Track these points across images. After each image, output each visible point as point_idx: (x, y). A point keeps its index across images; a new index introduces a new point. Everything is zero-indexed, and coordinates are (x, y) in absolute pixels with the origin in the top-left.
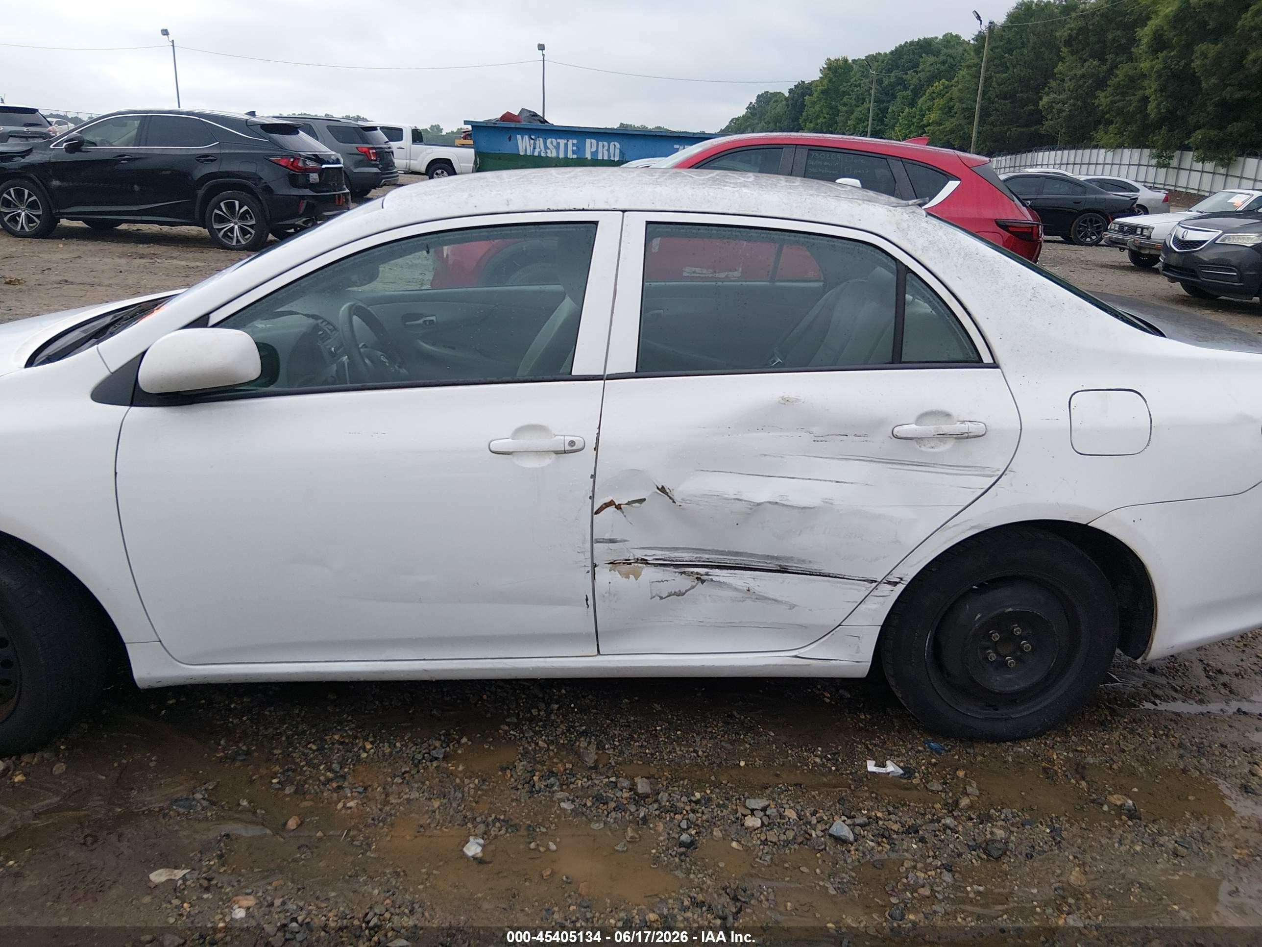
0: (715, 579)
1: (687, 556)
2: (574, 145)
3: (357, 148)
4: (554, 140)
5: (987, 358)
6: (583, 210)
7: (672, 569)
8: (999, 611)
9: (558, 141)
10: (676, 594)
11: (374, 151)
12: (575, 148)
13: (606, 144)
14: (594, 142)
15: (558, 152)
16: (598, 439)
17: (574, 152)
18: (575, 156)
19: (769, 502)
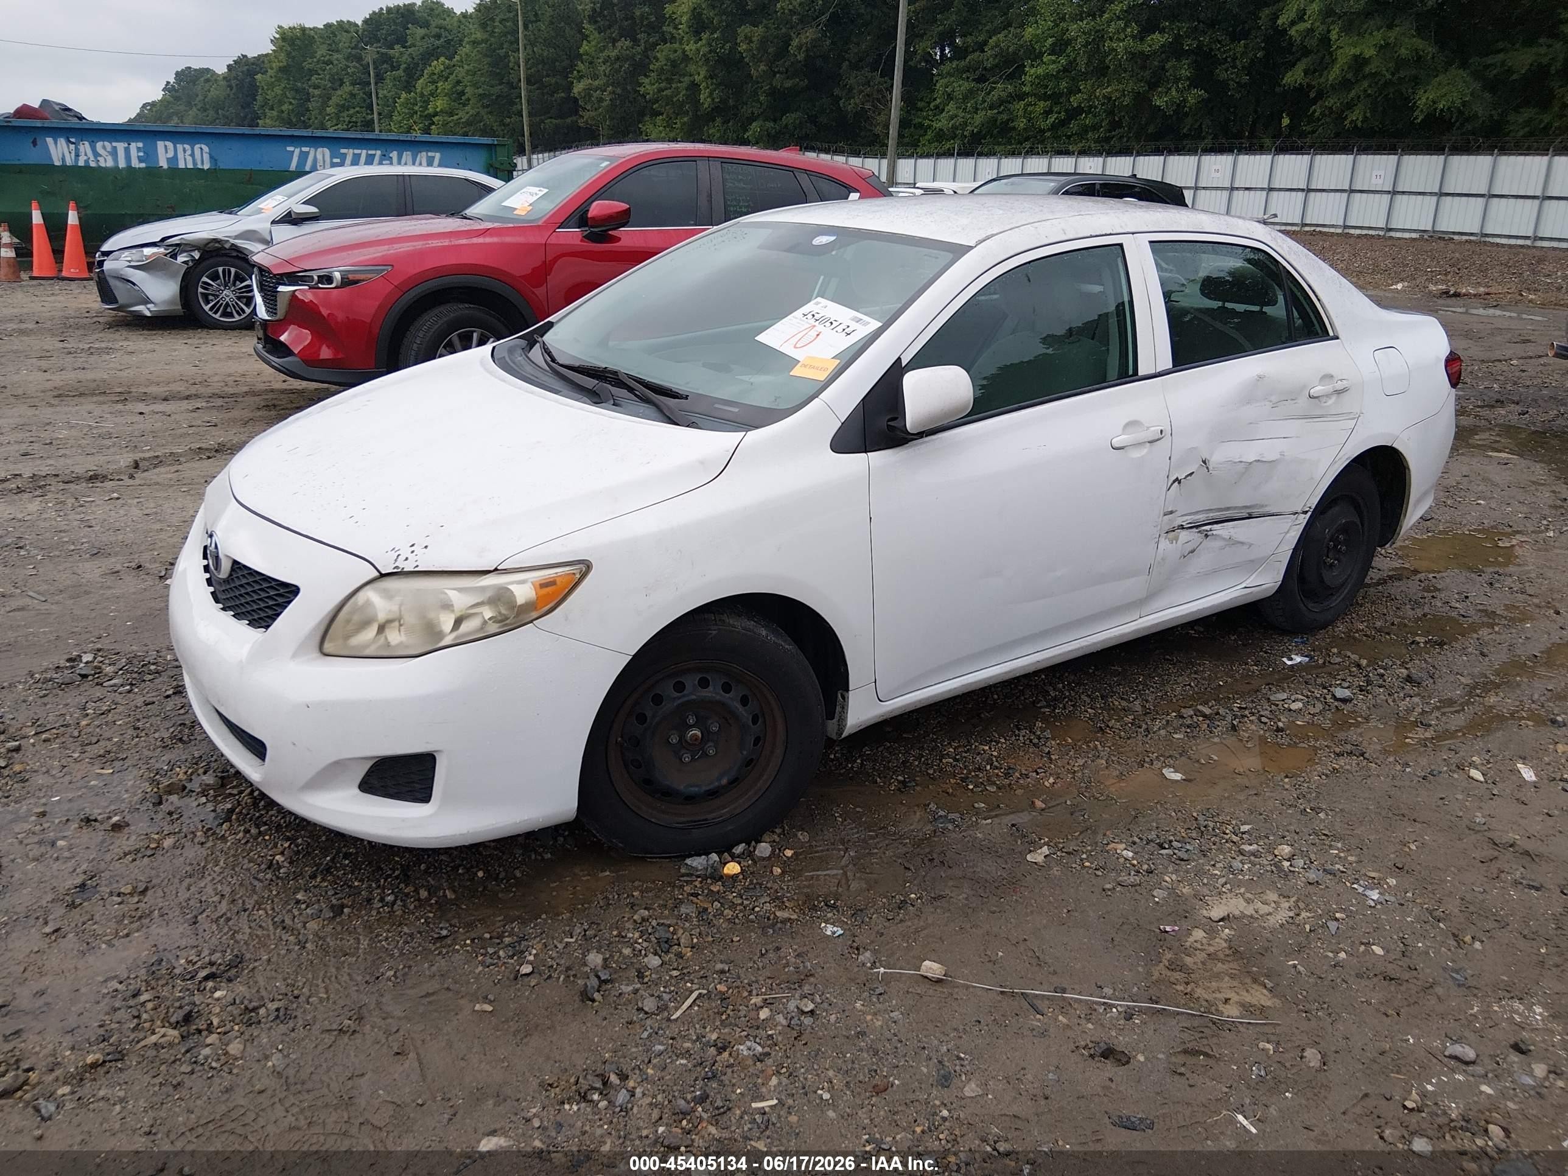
0: (1213, 533)
1: (1201, 517)
2: (139, 149)
4: (107, 144)
5: (1331, 334)
6: (1113, 234)
7: (1194, 530)
9: (114, 144)
10: (1194, 551)
12: (141, 154)
13: (187, 147)
14: (170, 145)
15: (116, 159)
16: (1171, 426)
17: (140, 160)
18: (143, 165)
19: (1256, 461)
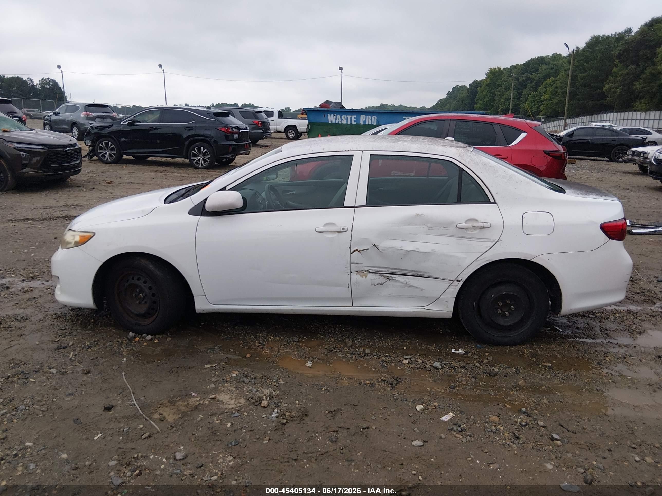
0: (394, 278)
1: (384, 270)
2: (355, 118)
3: (253, 121)
4: (345, 116)
5: (492, 201)
6: (349, 151)
7: (378, 274)
8: (501, 294)
9: (347, 116)
10: (380, 284)
11: (261, 123)
12: (355, 119)
13: (370, 117)
14: (364, 116)
15: (347, 122)
16: (352, 228)
17: (355, 121)
18: (355, 123)
19: (412, 250)
